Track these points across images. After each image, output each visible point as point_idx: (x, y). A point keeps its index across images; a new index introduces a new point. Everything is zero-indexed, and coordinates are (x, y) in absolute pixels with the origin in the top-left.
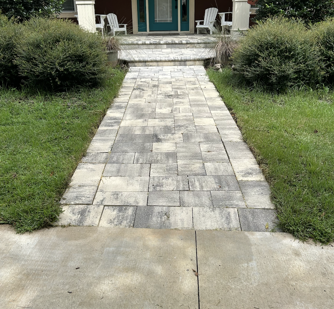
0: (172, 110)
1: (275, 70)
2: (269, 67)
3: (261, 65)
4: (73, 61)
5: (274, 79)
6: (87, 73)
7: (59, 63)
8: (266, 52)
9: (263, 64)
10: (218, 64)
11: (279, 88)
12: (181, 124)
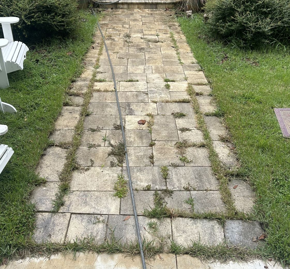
0: (145, 69)
1: (251, 26)
2: (245, 23)
3: (237, 21)
4: (41, 12)
5: (249, 36)
6: (55, 26)
7: (25, 16)
8: (242, 7)
9: (239, 18)
10: (189, 11)
11: (253, 45)
12: (154, 89)
